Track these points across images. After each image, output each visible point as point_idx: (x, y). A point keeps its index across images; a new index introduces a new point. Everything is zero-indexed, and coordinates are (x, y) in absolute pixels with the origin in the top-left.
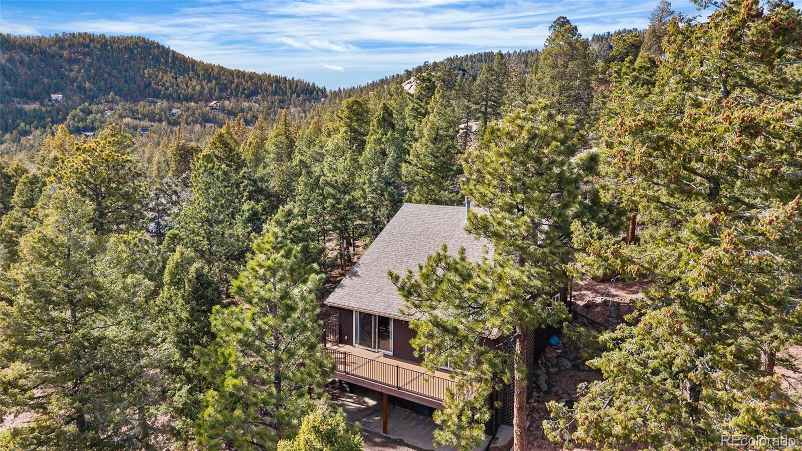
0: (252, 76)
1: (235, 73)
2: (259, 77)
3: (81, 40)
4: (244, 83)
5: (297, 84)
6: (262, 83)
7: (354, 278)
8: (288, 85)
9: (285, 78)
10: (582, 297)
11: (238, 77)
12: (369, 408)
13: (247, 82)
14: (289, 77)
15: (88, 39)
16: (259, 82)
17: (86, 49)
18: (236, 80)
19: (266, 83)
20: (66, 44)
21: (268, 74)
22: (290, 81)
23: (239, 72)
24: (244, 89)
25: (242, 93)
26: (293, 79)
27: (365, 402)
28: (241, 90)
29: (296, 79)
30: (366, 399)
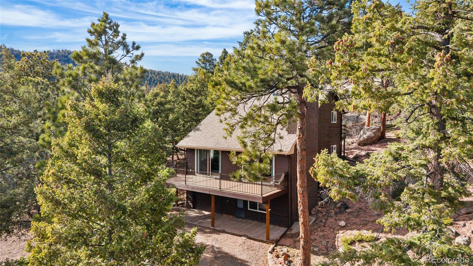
0: (159, 73)
1: (149, 71)
2: (163, 74)
3: (63, 53)
4: (155, 77)
5: (185, 77)
6: (165, 77)
7: (197, 132)
8: (180, 78)
9: (178, 74)
10: (352, 153)
11: (151, 73)
12: (205, 215)
13: (156, 76)
14: (181, 74)
15: (67, 53)
16: (164, 76)
17: (66, 58)
18: (150, 75)
19: (167, 77)
20: (55, 56)
21: (168, 71)
22: (181, 76)
23: (152, 70)
24: (155, 80)
25: (153, 82)
26: (183, 74)
27: (203, 213)
28: (153, 80)
29: (185, 74)
30: (203, 212)
